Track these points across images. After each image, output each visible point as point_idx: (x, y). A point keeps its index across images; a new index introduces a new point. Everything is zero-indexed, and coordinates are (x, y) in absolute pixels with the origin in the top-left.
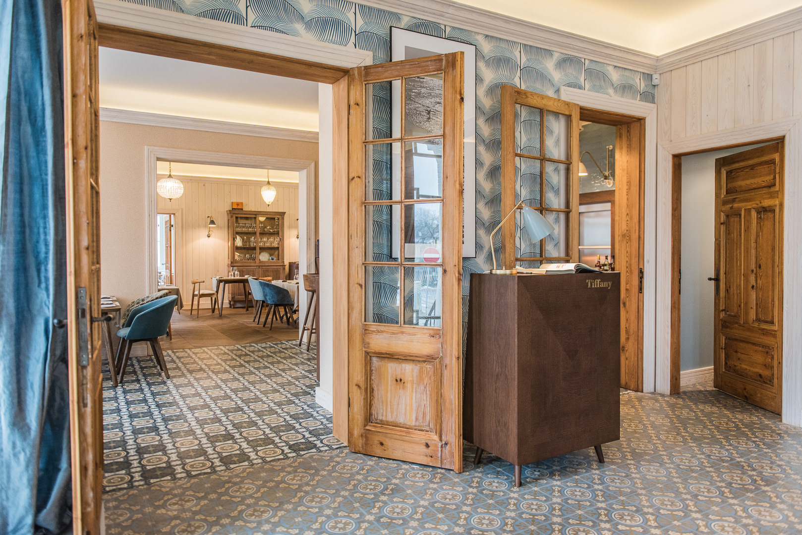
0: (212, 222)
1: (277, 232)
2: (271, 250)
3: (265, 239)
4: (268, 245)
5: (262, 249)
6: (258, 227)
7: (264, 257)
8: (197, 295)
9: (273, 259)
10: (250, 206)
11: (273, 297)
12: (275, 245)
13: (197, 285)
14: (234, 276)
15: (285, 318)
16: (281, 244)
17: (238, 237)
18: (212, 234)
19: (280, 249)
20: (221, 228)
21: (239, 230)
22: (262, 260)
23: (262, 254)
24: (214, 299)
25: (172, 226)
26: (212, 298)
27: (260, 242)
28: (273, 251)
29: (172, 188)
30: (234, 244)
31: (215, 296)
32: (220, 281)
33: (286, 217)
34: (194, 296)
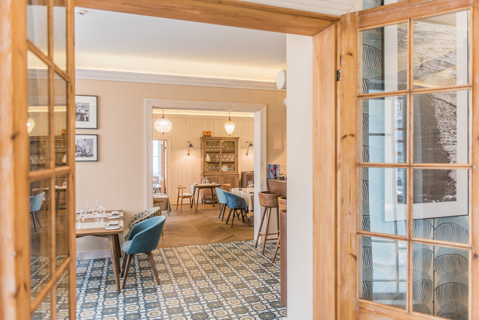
0: (191, 146)
1: (233, 152)
2: (229, 163)
3: (225, 156)
4: (227, 160)
5: (223, 163)
6: (221, 148)
7: (225, 168)
8: (181, 197)
9: (230, 170)
10: (216, 134)
11: (233, 203)
12: (232, 160)
13: (181, 190)
14: (205, 183)
15: (241, 215)
16: (236, 159)
17: (208, 155)
18: (191, 153)
19: (236, 163)
20: (196, 149)
21: (208, 150)
22: (223, 171)
23: (223, 166)
24: (192, 199)
25: (165, 148)
26: (190, 199)
27: (222, 158)
28: (231, 164)
29: (165, 125)
30: (205, 160)
31: (193, 197)
32: (195, 187)
33: (239, 141)
34: (179, 197)
